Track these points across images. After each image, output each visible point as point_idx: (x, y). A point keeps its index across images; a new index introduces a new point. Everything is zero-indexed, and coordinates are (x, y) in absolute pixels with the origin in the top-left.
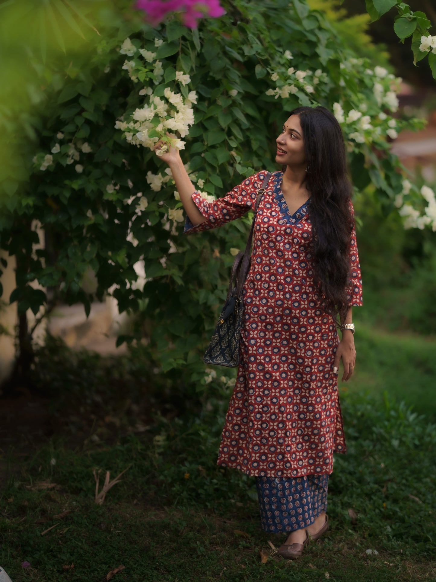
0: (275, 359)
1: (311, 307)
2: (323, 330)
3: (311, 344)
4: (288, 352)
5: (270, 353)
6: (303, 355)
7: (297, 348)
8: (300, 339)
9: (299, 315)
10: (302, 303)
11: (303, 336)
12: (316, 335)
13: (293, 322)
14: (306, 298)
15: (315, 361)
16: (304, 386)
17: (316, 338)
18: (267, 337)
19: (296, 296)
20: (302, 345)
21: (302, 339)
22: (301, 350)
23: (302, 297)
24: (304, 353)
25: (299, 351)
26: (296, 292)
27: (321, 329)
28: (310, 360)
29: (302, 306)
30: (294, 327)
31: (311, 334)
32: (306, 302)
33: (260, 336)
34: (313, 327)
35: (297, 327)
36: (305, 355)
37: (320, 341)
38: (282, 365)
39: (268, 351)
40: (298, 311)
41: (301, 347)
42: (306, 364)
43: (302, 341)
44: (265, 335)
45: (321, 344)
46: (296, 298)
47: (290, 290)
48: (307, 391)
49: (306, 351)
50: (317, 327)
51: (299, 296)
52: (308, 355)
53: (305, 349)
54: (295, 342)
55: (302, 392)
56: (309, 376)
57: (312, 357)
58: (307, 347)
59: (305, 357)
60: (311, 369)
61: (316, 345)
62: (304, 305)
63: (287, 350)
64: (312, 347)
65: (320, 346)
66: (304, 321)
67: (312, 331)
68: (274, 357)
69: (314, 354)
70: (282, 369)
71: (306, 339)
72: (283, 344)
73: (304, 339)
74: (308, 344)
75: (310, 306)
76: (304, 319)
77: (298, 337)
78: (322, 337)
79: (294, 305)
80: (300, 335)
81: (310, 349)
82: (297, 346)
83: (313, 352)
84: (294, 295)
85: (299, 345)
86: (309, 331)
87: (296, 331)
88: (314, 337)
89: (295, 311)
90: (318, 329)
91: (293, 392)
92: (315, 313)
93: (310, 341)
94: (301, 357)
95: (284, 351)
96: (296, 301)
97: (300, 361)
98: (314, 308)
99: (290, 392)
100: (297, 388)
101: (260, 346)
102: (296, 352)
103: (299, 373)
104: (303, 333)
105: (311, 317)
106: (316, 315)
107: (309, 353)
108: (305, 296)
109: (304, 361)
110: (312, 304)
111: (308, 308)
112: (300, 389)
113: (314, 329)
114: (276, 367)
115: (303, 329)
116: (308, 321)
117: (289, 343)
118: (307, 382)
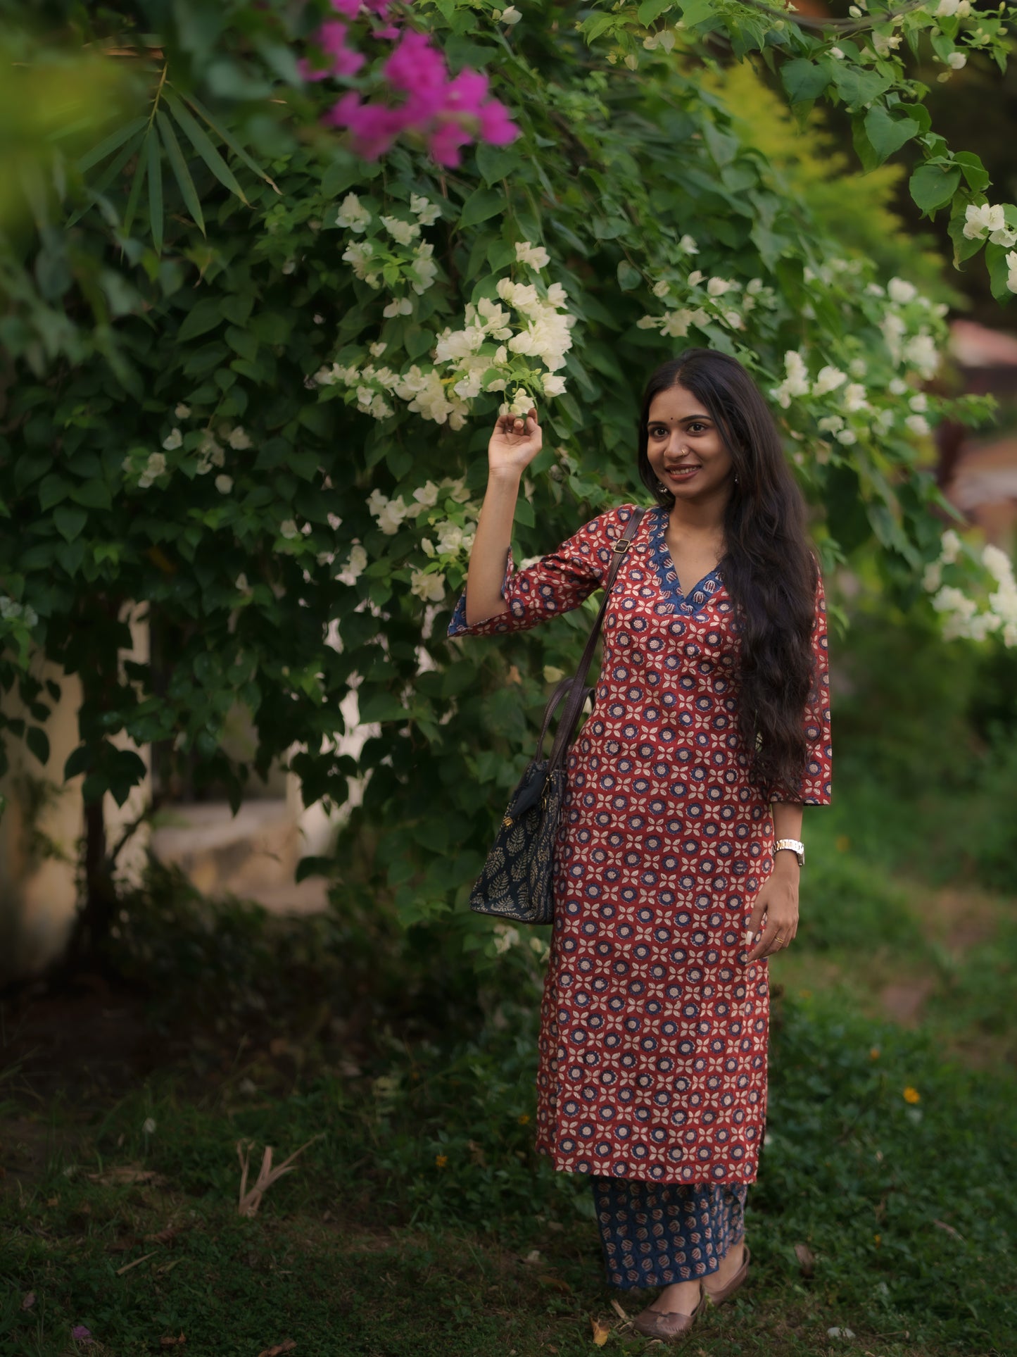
0: (625, 914)
1: (713, 798)
2: (737, 854)
3: (709, 881)
4: (656, 900)
5: (615, 898)
6: (689, 905)
7: (678, 890)
8: (684, 869)
9: (684, 814)
10: (693, 788)
11: (689, 861)
12: (720, 862)
13: (670, 829)
14: (702, 779)
15: (716, 921)
16: (691, 978)
17: (719, 870)
18: (610, 862)
19: (679, 772)
20: (687, 882)
21: (689, 869)
22: (686, 894)
23: (694, 776)
24: (692, 902)
25: (680, 896)
26: (680, 763)
27: (733, 850)
28: (704, 918)
29: (692, 796)
30: (672, 842)
31: (707, 858)
32: (702, 788)
33: (596, 860)
34: (714, 844)
35: (677, 841)
36: (693, 906)
37: (728, 877)
38: (639, 929)
39: (610, 893)
40: (681, 805)
41: (685, 887)
42: (696, 925)
43: (688, 874)
44: (607, 858)
45: (730, 884)
46: (679, 776)
47: (669, 757)
48: (697, 989)
49: (698, 895)
50: (724, 844)
51: (685, 773)
52: (699, 906)
53: (694, 891)
54: (673, 877)
55: (686, 993)
56: (701, 954)
57: (709, 911)
58: (699, 888)
59: (694, 910)
60: (707, 938)
61: (719, 884)
62: (697, 792)
63: (654, 897)
64: (709, 889)
65: (729, 887)
66: (693, 828)
67: (713, 853)
68: (622, 909)
69: (715, 905)
70: (639, 938)
71: (697, 869)
72: (645, 882)
73: (693, 870)
74: (700, 880)
75: (710, 796)
76: (693, 825)
77: (679, 864)
78: (732, 867)
79: (673, 791)
80: (685, 861)
81: (704, 893)
82: (676, 884)
83: (711, 901)
84: (675, 768)
85: (682, 883)
86: (703, 852)
87: (676, 850)
88: (715, 866)
89: (676, 805)
90: (725, 849)
91: (665, 991)
92: (720, 813)
93: (705, 875)
94: (684, 911)
95: (646, 897)
96: (679, 782)
97: (683, 919)
98: (719, 801)
99: (656, 990)
100: (675, 983)
101: (593, 882)
102: (675, 899)
103: (680, 948)
104: (690, 855)
105: (711, 822)
106: (723, 819)
107: (703, 901)
108: (699, 774)
109: (691, 920)
110: (715, 793)
111: (706, 801)
112: (681, 986)
113: (717, 849)
114: (625, 931)
115: (691, 847)
116: (703, 829)
117: (658, 880)
118: (696, 967)
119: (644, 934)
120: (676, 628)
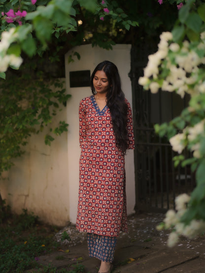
8: (104, 168)
10: (105, 151)
13: (101, 160)
16: (105, 192)
20: (105, 171)
22: (104, 174)
26: (102, 146)
27: (114, 165)
28: (108, 179)
29: (105, 153)
31: (109, 166)
32: (107, 151)
35: (102, 163)
36: (106, 176)
37: (113, 170)
39: (90, 173)
40: (103, 155)
44: (89, 166)
45: (114, 172)
47: (100, 145)
48: (106, 194)
49: (107, 174)
51: (103, 148)
54: (102, 170)
55: (104, 195)
56: (107, 186)
60: (109, 183)
61: (112, 172)
68: (92, 177)
72: (96, 171)
76: (105, 159)
78: (114, 168)
79: (101, 152)
81: (108, 173)
83: (110, 175)
88: (110, 168)
90: (112, 164)
91: (100, 194)
92: (111, 157)
93: (108, 170)
94: (104, 177)
95: (97, 174)
96: (102, 150)
97: (104, 179)
98: (111, 154)
99: (98, 194)
100: (102, 192)
101: (86, 171)
102: (102, 175)
103: (103, 185)
104: (105, 166)
105: (109, 158)
106: (112, 158)
107: (108, 175)
108: (106, 148)
109: (105, 179)
110: (110, 152)
111: (108, 154)
112: (103, 193)
113: (111, 164)
114: (92, 181)
115: (105, 164)
116: (107, 160)
117: (99, 171)
118: (106, 189)
119: (96, 182)
120: (100, 118)
